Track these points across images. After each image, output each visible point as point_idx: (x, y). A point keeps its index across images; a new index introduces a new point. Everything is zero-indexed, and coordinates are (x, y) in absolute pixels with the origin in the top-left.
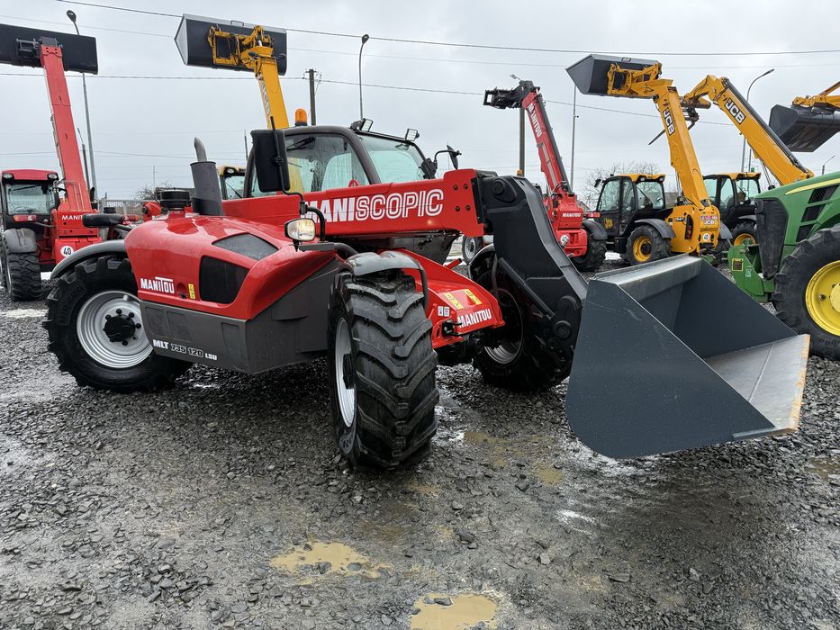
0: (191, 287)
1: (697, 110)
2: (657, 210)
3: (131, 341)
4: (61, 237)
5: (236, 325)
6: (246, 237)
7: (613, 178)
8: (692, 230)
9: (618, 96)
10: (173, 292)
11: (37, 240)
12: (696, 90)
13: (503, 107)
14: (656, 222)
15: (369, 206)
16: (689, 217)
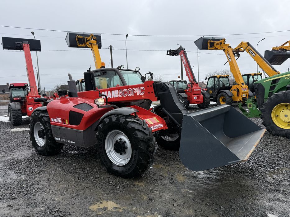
0: (67, 120)
1: (239, 53)
2: (227, 87)
4: (29, 104)
5: (80, 132)
6: (84, 104)
7: (211, 77)
8: (239, 93)
9: (212, 50)
10: (61, 122)
11: (21, 106)
12: (238, 47)
13: (173, 55)
14: (227, 91)
15: (122, 92)
16: (238, 89)
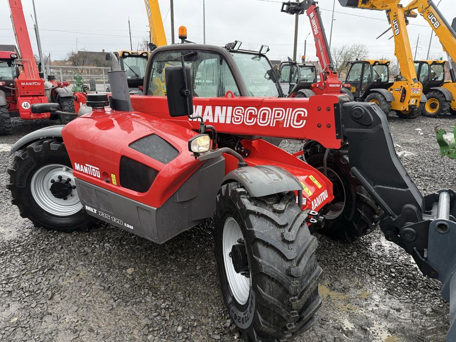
0: (113, 176)
1: (408, 18)
2: (384, 83)
3: (69, 197)
4: (21, 96)
5: (149, 211)
7: (357, 62)
8: (405, 97)
9: (363, 8)
10: (99, 177)
11: (6, 98)
12: (409, 6)
13: (293, 13)
14: (383, 91)
15: (244, 114)
16: (404, 89)
